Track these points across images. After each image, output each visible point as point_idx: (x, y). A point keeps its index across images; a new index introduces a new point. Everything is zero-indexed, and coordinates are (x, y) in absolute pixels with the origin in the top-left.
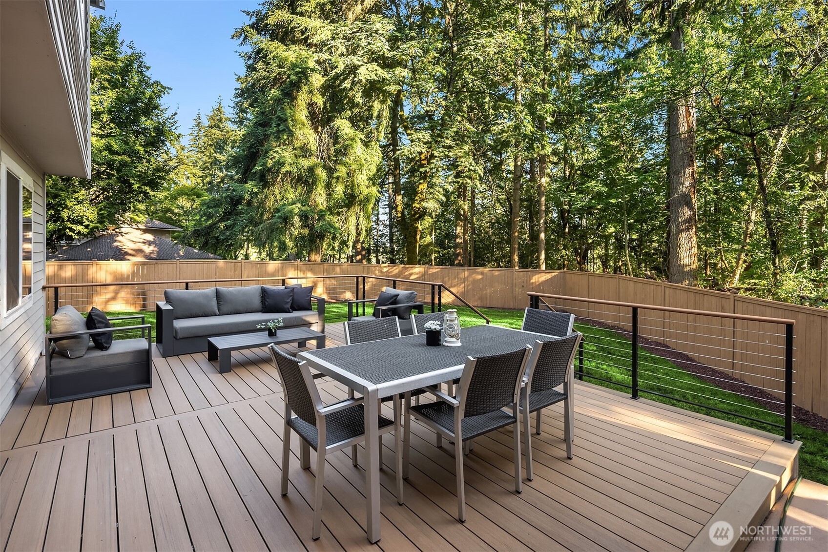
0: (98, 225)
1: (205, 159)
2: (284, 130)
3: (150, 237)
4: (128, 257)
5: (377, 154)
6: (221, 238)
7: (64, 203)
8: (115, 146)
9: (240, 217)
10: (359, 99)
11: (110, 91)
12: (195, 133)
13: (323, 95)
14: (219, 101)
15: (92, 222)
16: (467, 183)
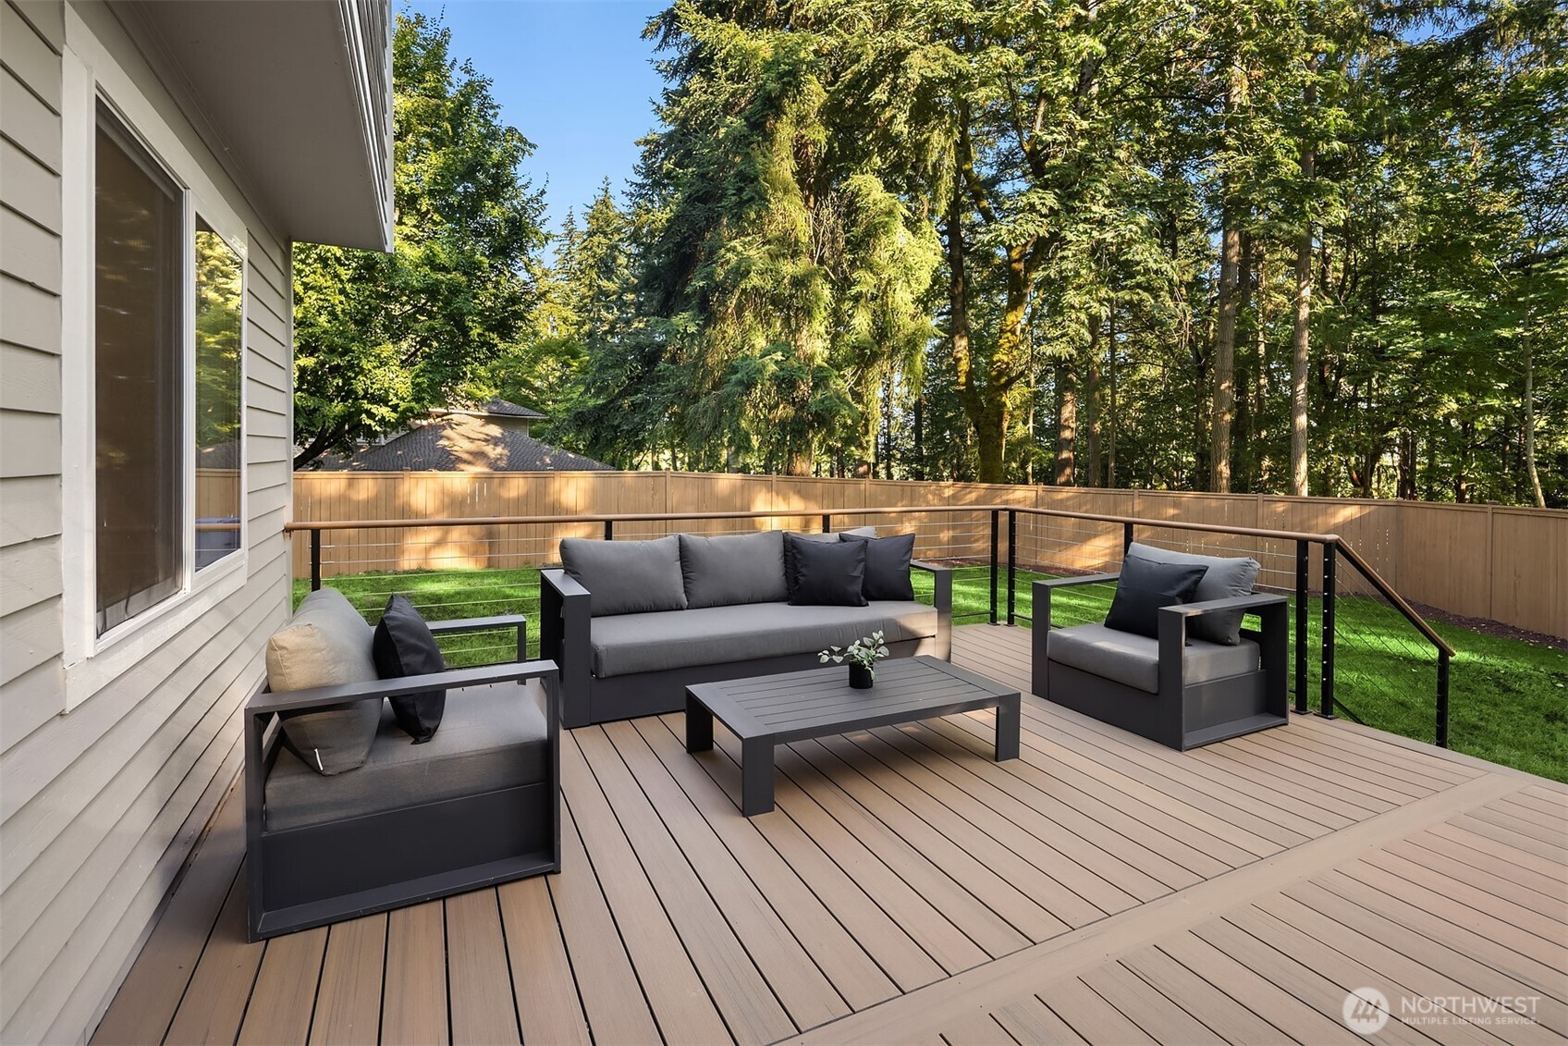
0: (413, 404)
1: (584, 290)
2: (751, 199)
3: (495, 430)
4: (462, 466)
5: (933, 246)
6: (625, 428)
7: (358, 364)
8: (442, 256)
9: (659, 385)
10: (901, 127)
11: (432, 153)
12: (564, 250)
13: (826, 125)
14: (604, 186)
15: (403, 399)
16: (1141, 300)
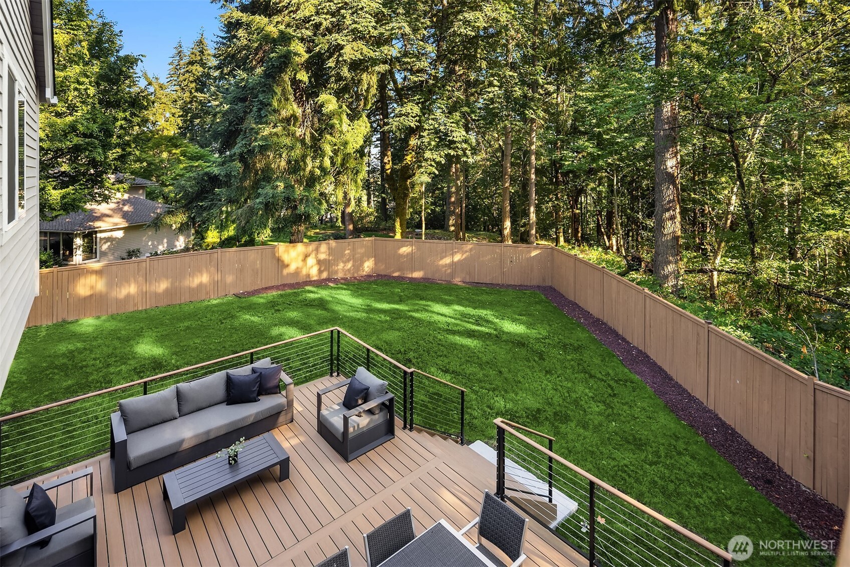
10: (346, 74)
12: (176, 63)
13: (307, 72)
